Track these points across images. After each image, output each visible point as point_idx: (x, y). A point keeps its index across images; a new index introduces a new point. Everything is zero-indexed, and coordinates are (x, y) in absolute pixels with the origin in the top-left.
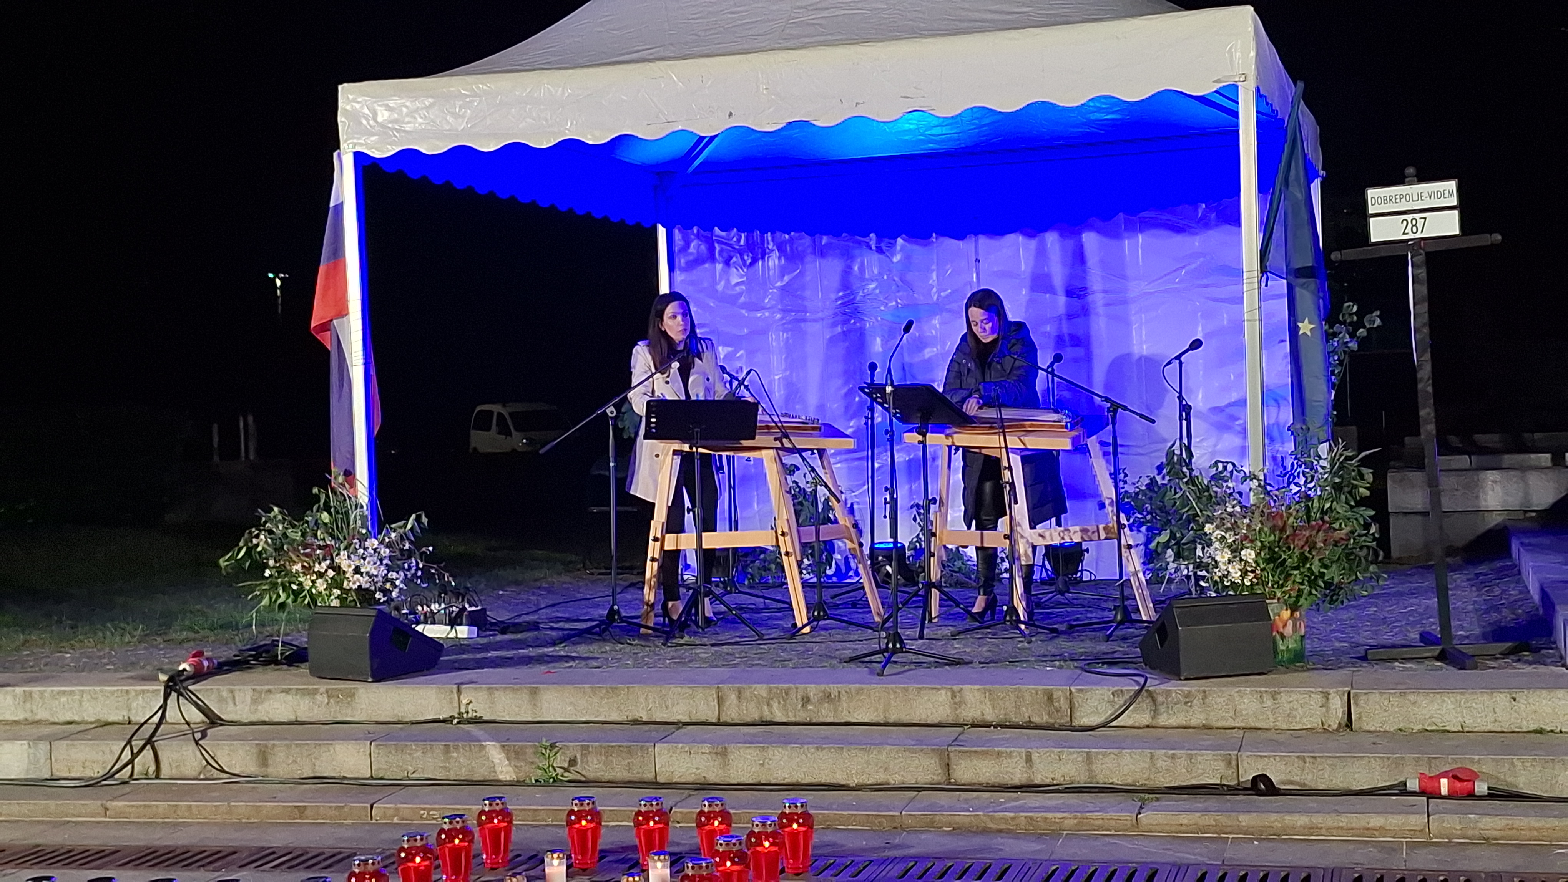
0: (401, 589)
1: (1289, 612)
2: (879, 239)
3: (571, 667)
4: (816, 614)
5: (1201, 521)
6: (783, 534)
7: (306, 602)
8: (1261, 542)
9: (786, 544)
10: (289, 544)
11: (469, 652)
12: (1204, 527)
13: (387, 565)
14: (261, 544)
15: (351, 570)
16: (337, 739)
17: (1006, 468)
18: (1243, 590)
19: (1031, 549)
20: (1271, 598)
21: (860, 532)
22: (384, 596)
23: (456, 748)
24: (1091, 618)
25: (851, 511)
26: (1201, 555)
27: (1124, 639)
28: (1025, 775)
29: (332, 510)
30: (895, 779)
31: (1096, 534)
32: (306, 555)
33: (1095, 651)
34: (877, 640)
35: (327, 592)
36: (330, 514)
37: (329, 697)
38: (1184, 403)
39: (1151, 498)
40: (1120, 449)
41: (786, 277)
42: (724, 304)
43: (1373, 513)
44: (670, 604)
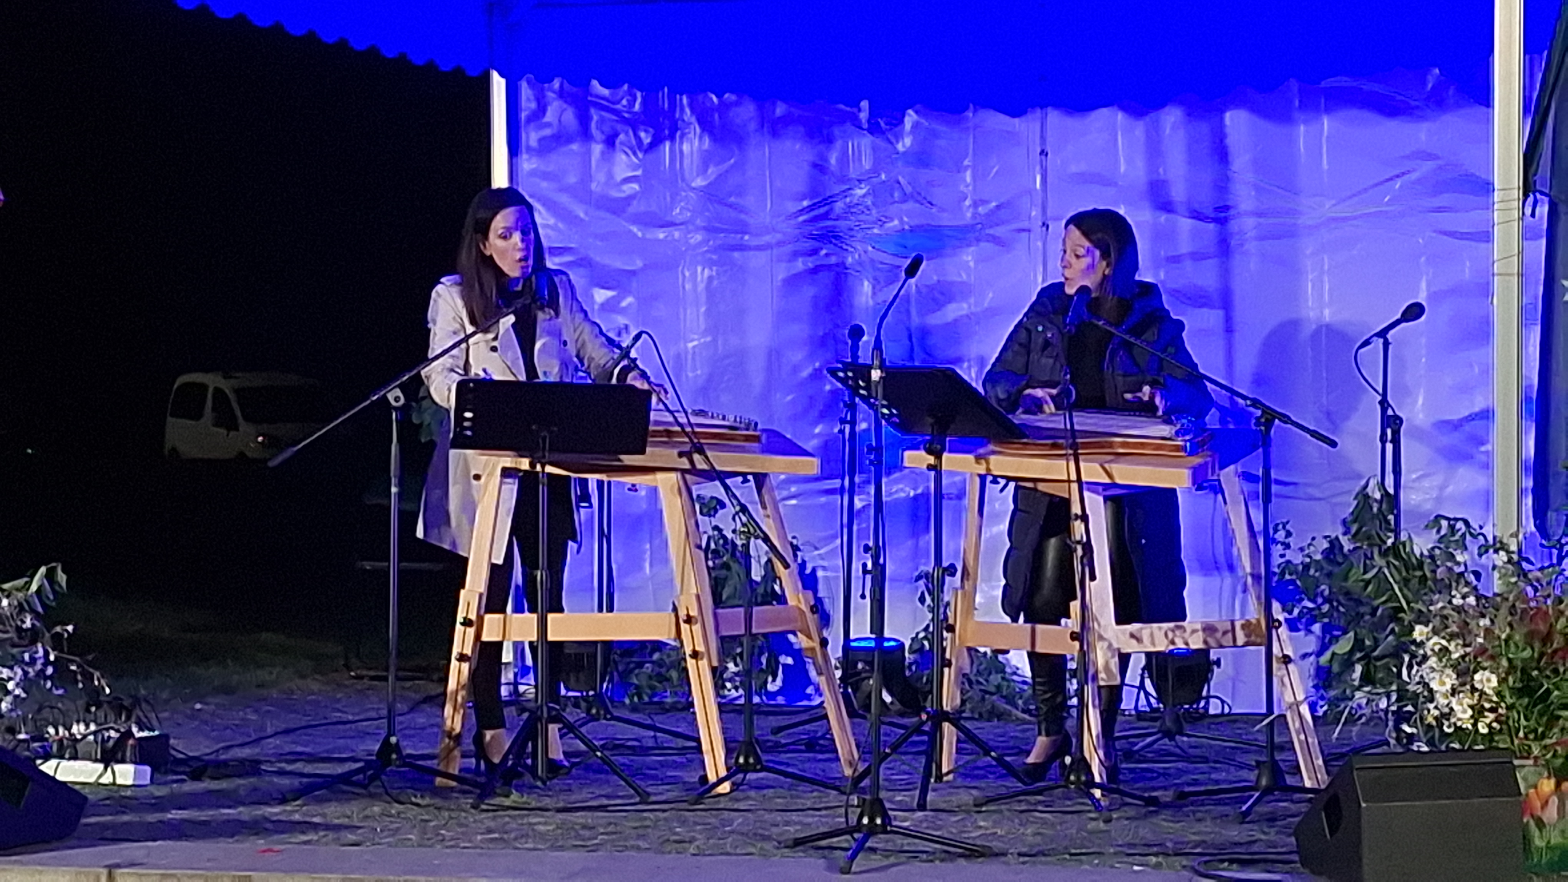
0: (16, 697)
1: (1553, 782)
3: (311, 845)
4: (742, 761)
5: (1407, 619)
6: (689, 620)
8: (1509, 659)
9: (693, 637)
11: (134, 810)
12: (1412, 630)
18: (1473, 742)
19: (1116, 659)
20: (1522, 758)
21: (825, 620)
24: (1216, 782)
25: (809, 581)
26: (1407, 679)
27: (1271, 819)
31: (1230, 635)
33: (1220, 840)
34: (843, 809)
38: (1390, 412)
39: (1330, 575)
40: (1274, 488)
41: (710, 171)
42: (602, 214)
44: (489, 734)
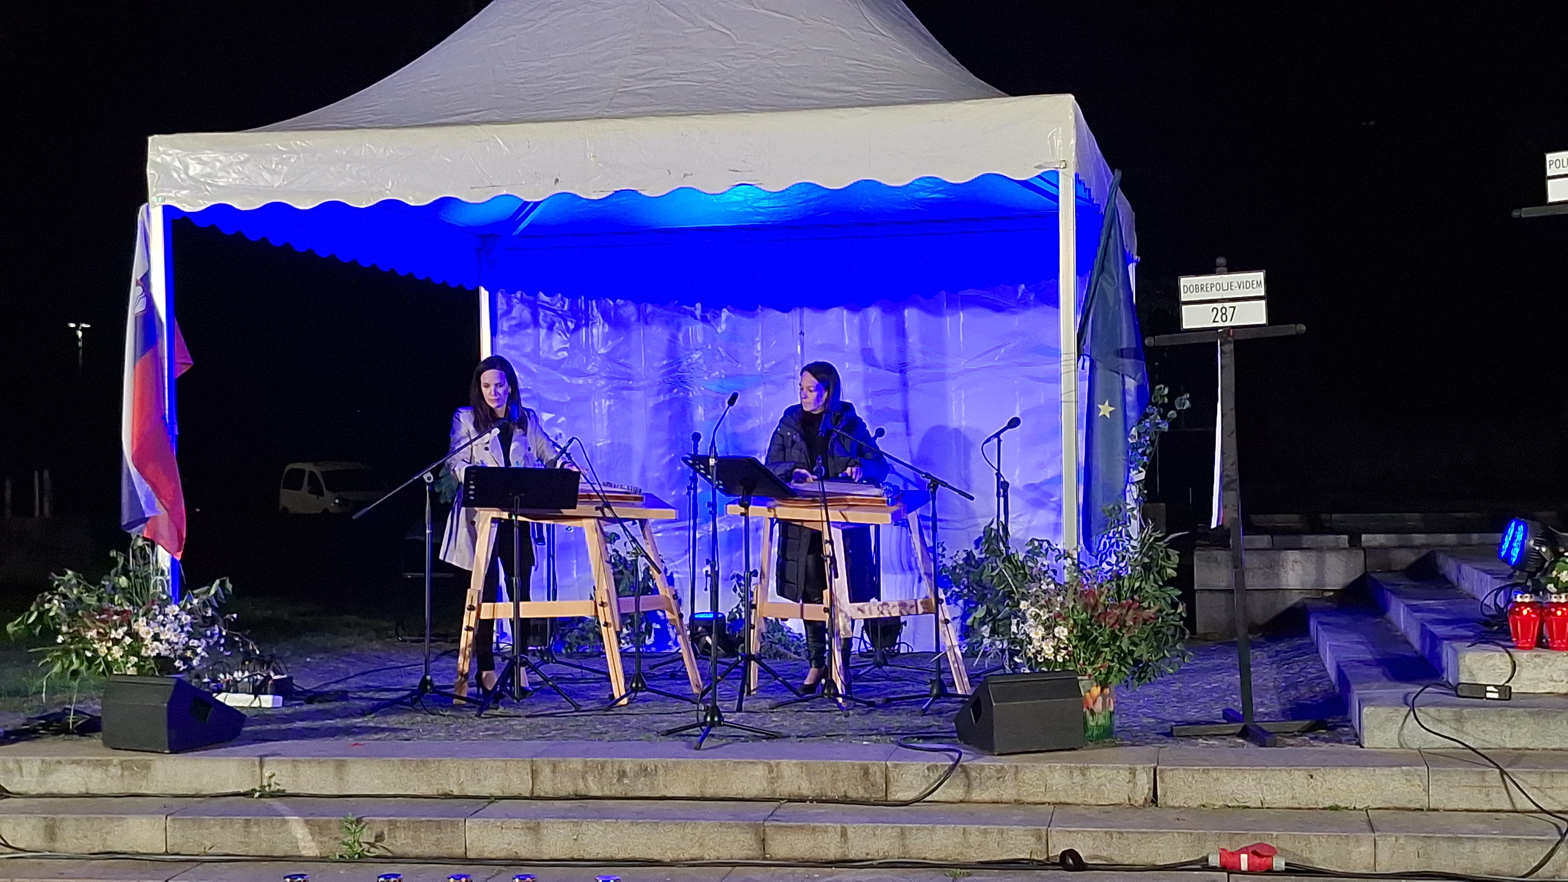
0: (202, 657)
1: (1099, 688)
2: (703, 311)
3: (379, 739)
4: (634, 685)
5: (1016, 597)
6: (602, 604)
7: (101, 670)
8: (1074, 620)
9: (605, 615)
10: (83, 609)
11: (273, 722)
12: (1019, 604)
13: (188, 631)
14: (55, 608)
15: (149, 637)
16: (132, 814)
18: (1055, 667)
19: (850, 623)
20: (1082, 675)
21: (680, 602)
22: (184, 665)
23: (257, 823)
24: (907, 692)
25: (671, 580)
26: (1016, 631)
27: (939, 713)
28: (840, 850)
29: (131, 574)
30: (711, 855)
31: (914, 608)
32: (102, 621)
33: (911, 725)
34: (695, 713)
35: (124, 660)
36: (129, 578)
37: (122, 768)
38: (1002, 480)
39: (968, 572)
40: (938, 523)
41: (609, 344)
42: (546, 369)
43: (1180, 593)
44: (484, 674)
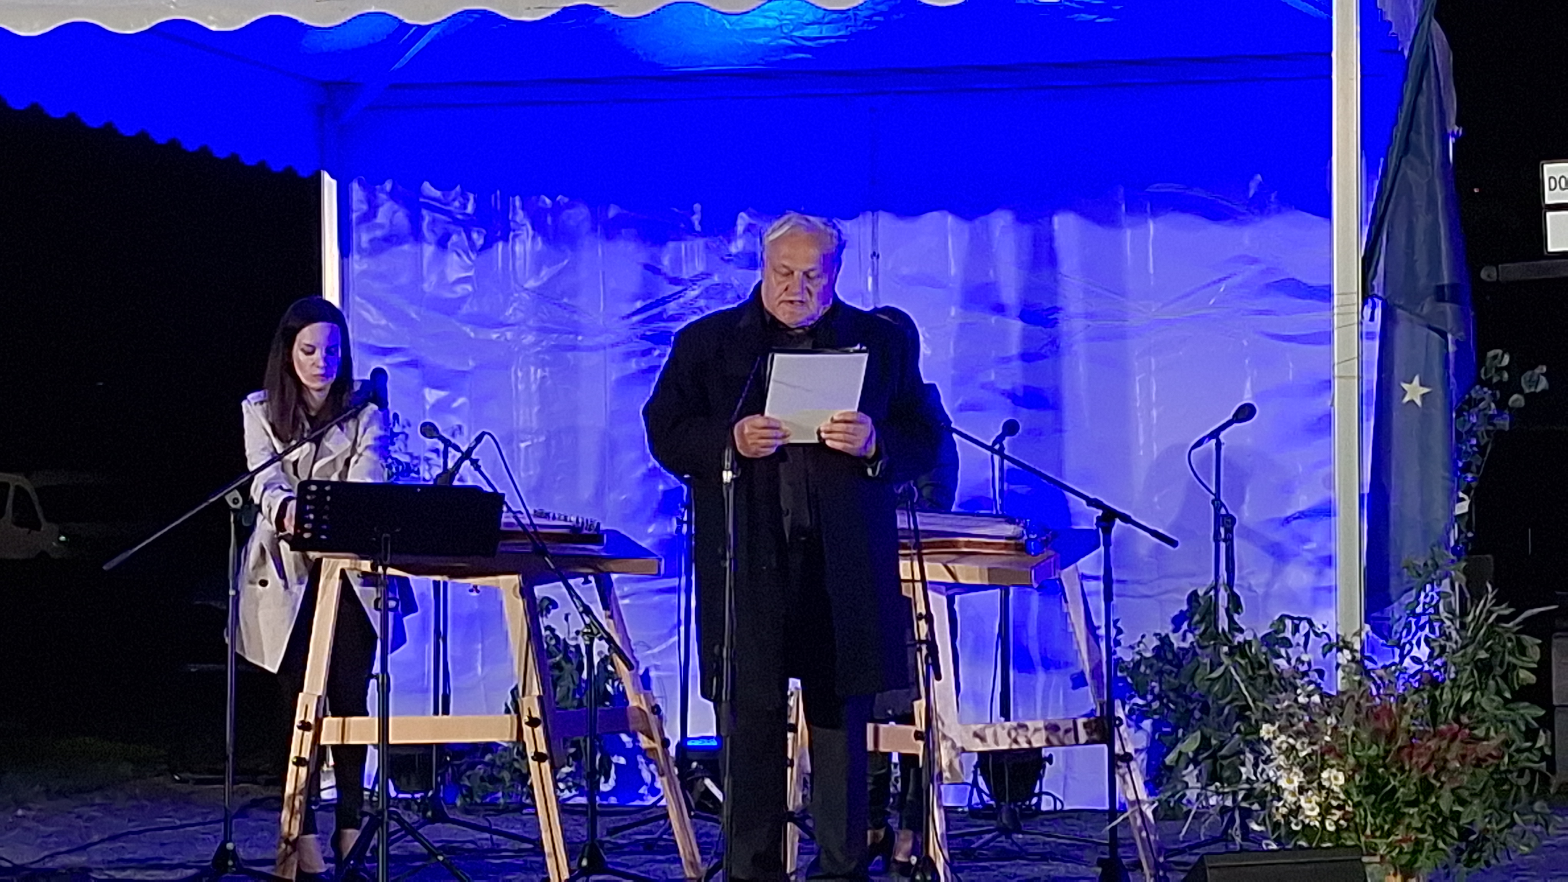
1: (1399, 878)
4: (584, 863)
5: (1254, 718)
6: (530, 722)
8: (1355, 756)
9: (535, 740)
12: (1259, 728)
17: (920, 616)
18: (1322, 840)
20: (1369, 854)
21: (663, 720)
26: (1254, 778)
31: (1072, 733)
38: (1223, 511)
39: (1160, 672)
40: (1116, 587)
41: (543, 273)
42: (435, 314)
43: (1542, 713)
